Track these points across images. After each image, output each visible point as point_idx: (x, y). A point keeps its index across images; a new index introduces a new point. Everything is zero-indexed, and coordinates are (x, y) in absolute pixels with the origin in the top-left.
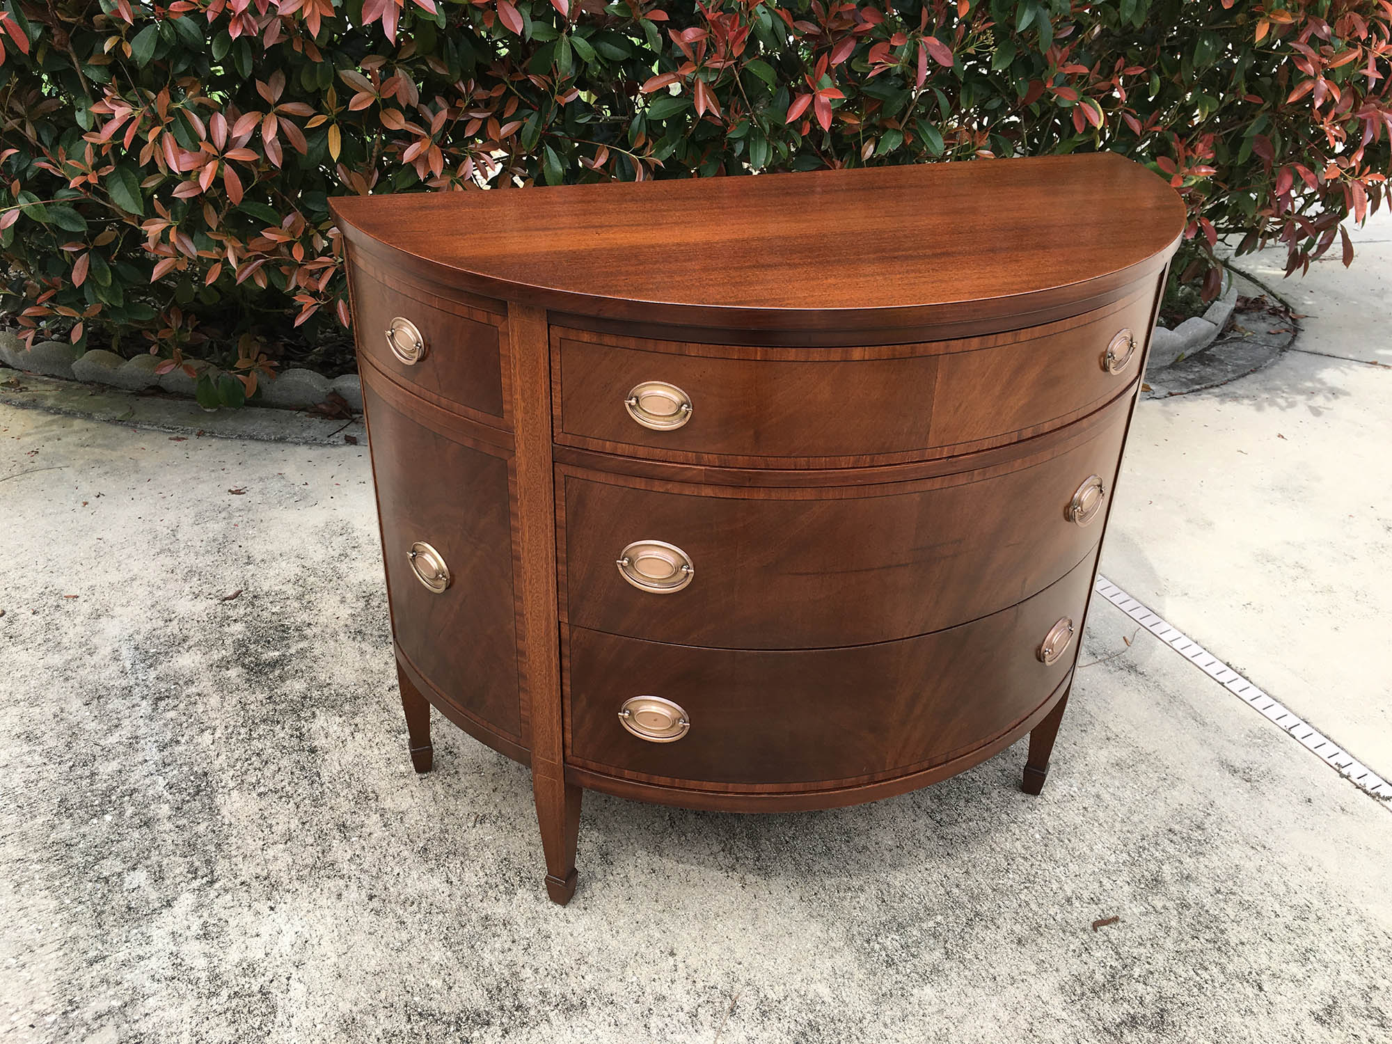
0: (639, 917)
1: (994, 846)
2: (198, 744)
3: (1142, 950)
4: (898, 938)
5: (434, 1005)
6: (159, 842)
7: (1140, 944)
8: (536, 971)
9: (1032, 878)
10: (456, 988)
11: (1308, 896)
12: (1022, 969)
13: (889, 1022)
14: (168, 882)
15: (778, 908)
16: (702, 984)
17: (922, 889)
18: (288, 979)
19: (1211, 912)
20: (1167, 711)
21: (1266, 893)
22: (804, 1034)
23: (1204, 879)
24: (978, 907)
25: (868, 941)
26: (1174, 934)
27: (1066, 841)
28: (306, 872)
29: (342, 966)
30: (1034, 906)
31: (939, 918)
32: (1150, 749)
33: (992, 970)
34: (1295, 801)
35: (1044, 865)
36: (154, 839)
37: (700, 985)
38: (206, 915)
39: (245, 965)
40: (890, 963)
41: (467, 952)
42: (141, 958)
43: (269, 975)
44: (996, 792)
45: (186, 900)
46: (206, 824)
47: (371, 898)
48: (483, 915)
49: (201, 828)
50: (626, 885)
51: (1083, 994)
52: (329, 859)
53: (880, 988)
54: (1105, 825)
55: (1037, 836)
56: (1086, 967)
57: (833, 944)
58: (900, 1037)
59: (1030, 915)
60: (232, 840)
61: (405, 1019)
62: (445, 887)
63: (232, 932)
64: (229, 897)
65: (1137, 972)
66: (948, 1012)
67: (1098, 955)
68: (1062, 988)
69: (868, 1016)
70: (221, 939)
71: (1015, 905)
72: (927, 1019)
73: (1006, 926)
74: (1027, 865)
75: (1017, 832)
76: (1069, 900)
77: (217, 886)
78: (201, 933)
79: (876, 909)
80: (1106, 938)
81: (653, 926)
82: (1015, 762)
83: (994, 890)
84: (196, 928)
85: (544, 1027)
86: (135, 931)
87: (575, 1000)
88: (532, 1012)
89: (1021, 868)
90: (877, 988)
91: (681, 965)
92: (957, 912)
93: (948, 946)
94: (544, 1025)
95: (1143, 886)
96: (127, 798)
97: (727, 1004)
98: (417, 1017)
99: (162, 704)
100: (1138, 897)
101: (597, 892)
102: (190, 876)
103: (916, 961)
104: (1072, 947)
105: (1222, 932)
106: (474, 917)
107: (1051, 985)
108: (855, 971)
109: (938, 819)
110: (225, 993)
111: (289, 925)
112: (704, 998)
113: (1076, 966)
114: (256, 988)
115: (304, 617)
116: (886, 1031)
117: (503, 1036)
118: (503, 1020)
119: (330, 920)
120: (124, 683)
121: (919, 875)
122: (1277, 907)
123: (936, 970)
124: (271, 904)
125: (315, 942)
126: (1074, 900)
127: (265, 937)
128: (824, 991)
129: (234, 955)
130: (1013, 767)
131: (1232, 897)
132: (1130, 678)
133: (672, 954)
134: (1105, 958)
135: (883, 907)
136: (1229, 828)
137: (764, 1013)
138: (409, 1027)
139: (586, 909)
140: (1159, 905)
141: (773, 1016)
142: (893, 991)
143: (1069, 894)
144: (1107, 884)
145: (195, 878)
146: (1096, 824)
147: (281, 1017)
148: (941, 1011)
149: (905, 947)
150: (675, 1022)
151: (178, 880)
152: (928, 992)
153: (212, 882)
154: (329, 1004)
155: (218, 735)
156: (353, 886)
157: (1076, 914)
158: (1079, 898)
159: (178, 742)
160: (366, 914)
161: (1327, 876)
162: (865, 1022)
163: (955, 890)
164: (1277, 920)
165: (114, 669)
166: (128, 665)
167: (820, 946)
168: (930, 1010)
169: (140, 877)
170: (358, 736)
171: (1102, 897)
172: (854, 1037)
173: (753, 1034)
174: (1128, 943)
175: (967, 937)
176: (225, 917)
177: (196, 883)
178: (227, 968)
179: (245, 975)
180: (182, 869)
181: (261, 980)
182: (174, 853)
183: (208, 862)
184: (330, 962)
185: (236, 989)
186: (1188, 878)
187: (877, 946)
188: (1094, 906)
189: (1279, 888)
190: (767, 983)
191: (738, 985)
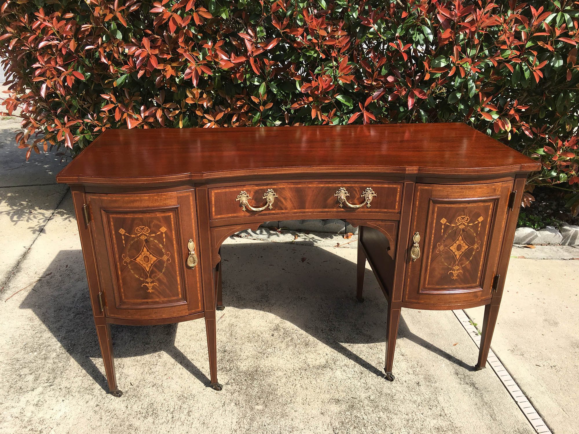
2: (79, 333)
6: (45, 366)
14: (38, 381)
18: (51, 429)
20: (479, 409)
28: (82, 390)
38: (41, 397)
39: (41, 420)
42: (13, 407)
43: (46, 426)
44: (371, 427)
45: (40, 389)
46: (63, 363)
47: (97, 405)
48: (130, 424)
49: (60, 365)
50: (190, 426)
52: (92, 387)
60: (67, 371)
62: (124, 409)
63: (46, 405)
64: (53, 392)
70: (40, 408)
77: (52, 387)
78: (36, 403)
82: (388, 415)
84: (35, 401)
86: (17, 397)
96: (46, 348)
99: (78, 316)
101: (177, 426)
102: (46, 381)
106: (127, 423)
110: (29, 427)
111: (64, 408)
114: (39, 429)
119: (79, 411)
120: (71, 306)
124: (64, 399)
125: (68, 417)
127: (54, 411)
129: (40, 415)
130: (385, 417)
132: (469, 389)
139: (168, 432)
145: (47, 383)
151: (42, 382)
155: (87, 331)
156: (94, 399)
160: (92, 411)
165: (72, 300)
166: (76, 300)
169: (31, 378)
170: (132, 342)
176: (47, 400)
177: (46, 385)
178: (36, 419)
179: (39, 423)
180: (45, 378)
181: (43, 427)
182: (47, 371)
183: (55, 378)
184: (68, 427)
185: (33, 428)
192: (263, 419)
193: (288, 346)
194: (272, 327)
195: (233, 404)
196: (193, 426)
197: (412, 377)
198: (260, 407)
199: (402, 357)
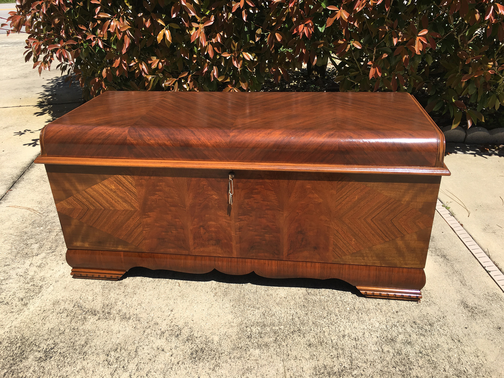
0: (170, 296)
1: (326, 307)
3: (364, 365)
4: (259, 329)
5: (84, 304)
7: (365, 362)
8: (123, 304)
9: (334, 323)
10: (95, 301)
11: (468, 368)
12: (303, 355)
13: (232, 357)
14: (42, 249)
15: (221, 306)
16: (174, 324)
17: (283, 315)
18: (51, 285)
19: (410, 359)
20: (449, 276)
21: (446, 360)
22: (197, 351)
23: (417, 346)
25: (247, 327)
26: (385, 363)
27: (360, 314)
29: (68, 285)
30: (326, 334)
31: (282, 327)
33: (289, 352)
34: (491, 326)
35: (342, 320)
38: (44, 261)
39: (42, 278)
40: (249, 337)
41: (107, 291)
42: (18, 268)
43: (46, 282)
45: (43, 255)
51: (323, 373)
53: (238, 345)
54: (383, 313)
55: (348, 309)
56: (333, 363)
57: (232, 324)
58: (232, 364)
59: (322, 337)
61: (73, 306)
63: (47, 267)
64: (54, 257)
65: (355, 372)
66: (259, 362)
67: (342, 360)
68: (315, 368)
69: (226, 353)
70: (42, 268)
71: (318, 331)
72: (248, 361)
73: (308, 337)
74: (335, 318)
75: (340, 305)
76: (344, 336)
78: (39, 265)
79: (259, 317)
80: (350, 355)
81: (172, 300)
83: (314, 323)
85: (111, 322)
86: (23, 260)
88: (112, 316)
89: (332, 318)
91: (172, 315)
92: (292, 327)
93: (278, 338)
94: (112, 321)
95: (384, 340)
96: (51, 224)
97: (178, 332)
98: (77, 307)
100: (378, 344)
102: (49, 249)
103: (260, 339)
104: (332, 354)
105: (410, 369)
107: (311, 365)
108: (234, 336)
109: (309, 292)
110: (31, 283)
111: (63, 269)
112: (171, 328)
113: (328, 362)
114: (40, 285)
116: (229, 360)
117: (97, 320)
118: (101, 315)
121: (286, 310)
122: (447, 368)
123: (266, 345)
125: (66, 276)
126: (346, 337)
127: (54, 271)
128: (216, 339)
129: (42, 274)
131: (426, 356)
132: (440, 260)
133: (172, 311)
134: (344, 362)
135: (262, 317)
136: (446, 328)
137: (188, 340)
138: (72, 309)
140: (386, 349)
141: (190, 342)
142: (243, 347)
143: (346, 333)
144: (367, 334)
146: (379, 311)
147: (40, 295)
148: (256, 360)
149: (260, 333)
150: (155, 333)
151: (45, 249)
152: (257, 351)
153: (53, 252)
154: (56, 295)
157: (343, 342)
158: (349, 336)
161: (485, 362)
162: (223, 354)
163: (297, 319)
164: (443, 373)
167: (227, 323)
168: (253, 358)
169: (36, 246)
171: (360, 339)
172: (215, 358)
173: (178, 346)
174: (359, 360)
175: (288, 337)
176: (48, 262)
177: (49, 251)
178: (38, 277)
179: (40, 280)
180: (48, 247)
181: (44, 283)
182: (50, 241)
183: (57, 246)
184: (65, 283)
185: (35, 284)
186: (409, 343)
187: (249, 330)
188: (354, 341)
189: (455, 360)
190: (197, 330)
191: (186, 328)
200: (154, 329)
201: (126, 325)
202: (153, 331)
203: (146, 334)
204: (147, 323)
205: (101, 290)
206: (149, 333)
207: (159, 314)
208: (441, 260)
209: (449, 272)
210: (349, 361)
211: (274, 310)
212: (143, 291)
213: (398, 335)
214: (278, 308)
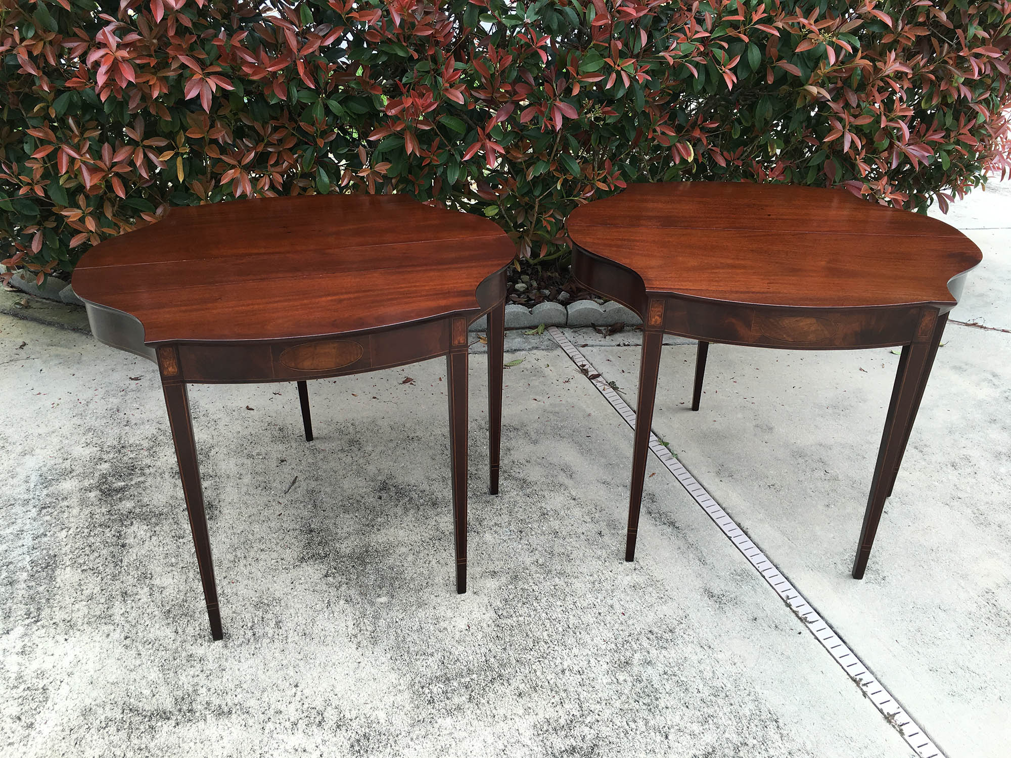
0: (284, 662)
1: (529, 633)
2: (57, 537)
3: (598, 706)
4: (442, 686)
5: (140, 704)
6: (14, 595)
7: (598, 702)
8: (209, 690)
9: (545, 655)
10: (157, 696)
11: (725, 681)
12: (514, 712)
13: (415, 737)
14: (11, 619)
15: (374, 662)
16: (307, 706)
17: (471, 658)
18: (61, 682)
19: (655, 686)
20: (683, 553)
21: (698, 677)
22: (358, 741)
23: (660, 665)
24: (503, 671)
25: (422, 688)
26: (624, 698)
27: (578, 633)
28: (93, 620)
29: (95, 677)
30: (538, 673)
31: (475, 676)
32: (659, 578)
33: (494, 711)
34: (745, 618)
35: (556, 648)
36: (12, 593)
37: (306, 706)
38: (27, 640)
39: (39, 672)
40: (431, 702)
41: (172, 674)
43: (51, 679)
44: (545, 599)
45: (19, 630)
46: (45, 586)
47: (126, 638)
48: (189, 654)
49: (41, 589)
50: (285, 641)
51: (547, 731)
52: (110, 613)
53: (418, 717)
54: (608, 625)
55: (560, 629)
56: (556, 714)
57: (399, 687)
58: (417, 747)
59: (534, 678)
60: (57, 597)
61: (121, 711)
62: (173, 636)
63: (39, 651)
64: (44, 631)
65: (589, 719)
66: (455, 735)
67: (568, 707)
68: (535, 726)
69: (403, 733)
70: (31, 655)
71: (527, 671)
72: (440, 738)
73: (515, 683)
74: (546, 647)
75: (548, 626)
76: (563, 671)
77: (39, 624)
78: (21, 651)
79: (436, 667)
80: (577, 697)
81: (291, 668)
82: (566, 580)
83: (518, 661)
84: (19, 648)
85: (201, 724)
87: (226, 709)
88: (197, 714)
89: (541, 648)
90: (416, 716)
91: (299, 693)
92: (488, 673)
93: (473, 694)
94: (202, 722)
95: (616, 666)
96: (5, 567)
97: (319, 718)
98: (128, 711)
99: (44, 511)
100: (610, 672)
101: (265, 645)
102: (25, 616)
103: (447, 702)
104: (553, 700)
105: (657, 699)
106: (184, 654)
107: (529, 723)
108: (407, 705)
109: (500, 614)
110: (22, 687)
111: (72, 651)
112: (305, 714)
113: (551, 713)
114: (41, 686)
115: (148, 461)
116: (411, 743)
117: (175, 727)
118: (178, 717)
119: (98, 649)
120: (26, 497)
121: (473, 648)
122: (701, 687)
123: (459, 708)
124: (66, 637)
125: (84, 661)
126: (566, 672)
127: (56, 656)
128: (382, 716)
129: (35, 665)
130: (563, 584)
131: (673, 677)
132: (668, 530)
133: (296, 686)
134: (571, 709)
135: (441, 667)
136: (691, 632)
137: (338, 727)
138: (122, 716)
139: (253, 655)
140: (621, 678)
141: (344, 728)
142: (426, 719)
143: (565, 667)
144: (593, 661)
145: (28, 618)
146: (603, 624)
147: (50, 704)
148: (451, 734)
149: (445, 692)
150: (282, 727)
151: (18, 618)
152: (449, 721)
153: (37, 621)
154: (80, 699)
155: (70, 532)
156: (118, 630)
157: (564, 680)
158: (570, 670)
159: (46, 535)
160: (120, 647)
161: (745, 670)
162: (400, 737)
163: (492, 660)
164: (697, 695)
165: (24, 487)
166: (32, 486)
167: (391, 688)
168: (445, 732)
170: (154, 538)
171: (585, 671)
172: (389, 745)
173: (326, 738)
174: (591, 701)
175: (487, 689)
176: (37, 642)
177: (27, 622)
178: (29, 673)
179: (38, 678)
180: (22, 612)
181: (45, 681)
182: (21, 602)
183: (39, 609)
184: (89, 674)
185: (29, 685)
186: (649, 663)
187: (427, 691)
188: (578, 676)
189: (708, 675)
190: (348, 708)
191: (329, 708)
192: (392, 614)
193: (406, 510)
194: (377, 487)
195: (342, 602)
196: (289, 640)
197: (591, 526)
198: (383, 599)
199: (573, 501)
200: (278, 721)
201: (229, 725)
202: (278, 725)
203: (267, 731)
204: (263, 713)
205: (161, 675)
206: (272, 728)
207: (277, 695)
208: (670, 530)
209: (682, 547)
210: (577, 705)
211: (457, 653)
212: (236, 663)
213: (633, 655)
214: (461, 648)
